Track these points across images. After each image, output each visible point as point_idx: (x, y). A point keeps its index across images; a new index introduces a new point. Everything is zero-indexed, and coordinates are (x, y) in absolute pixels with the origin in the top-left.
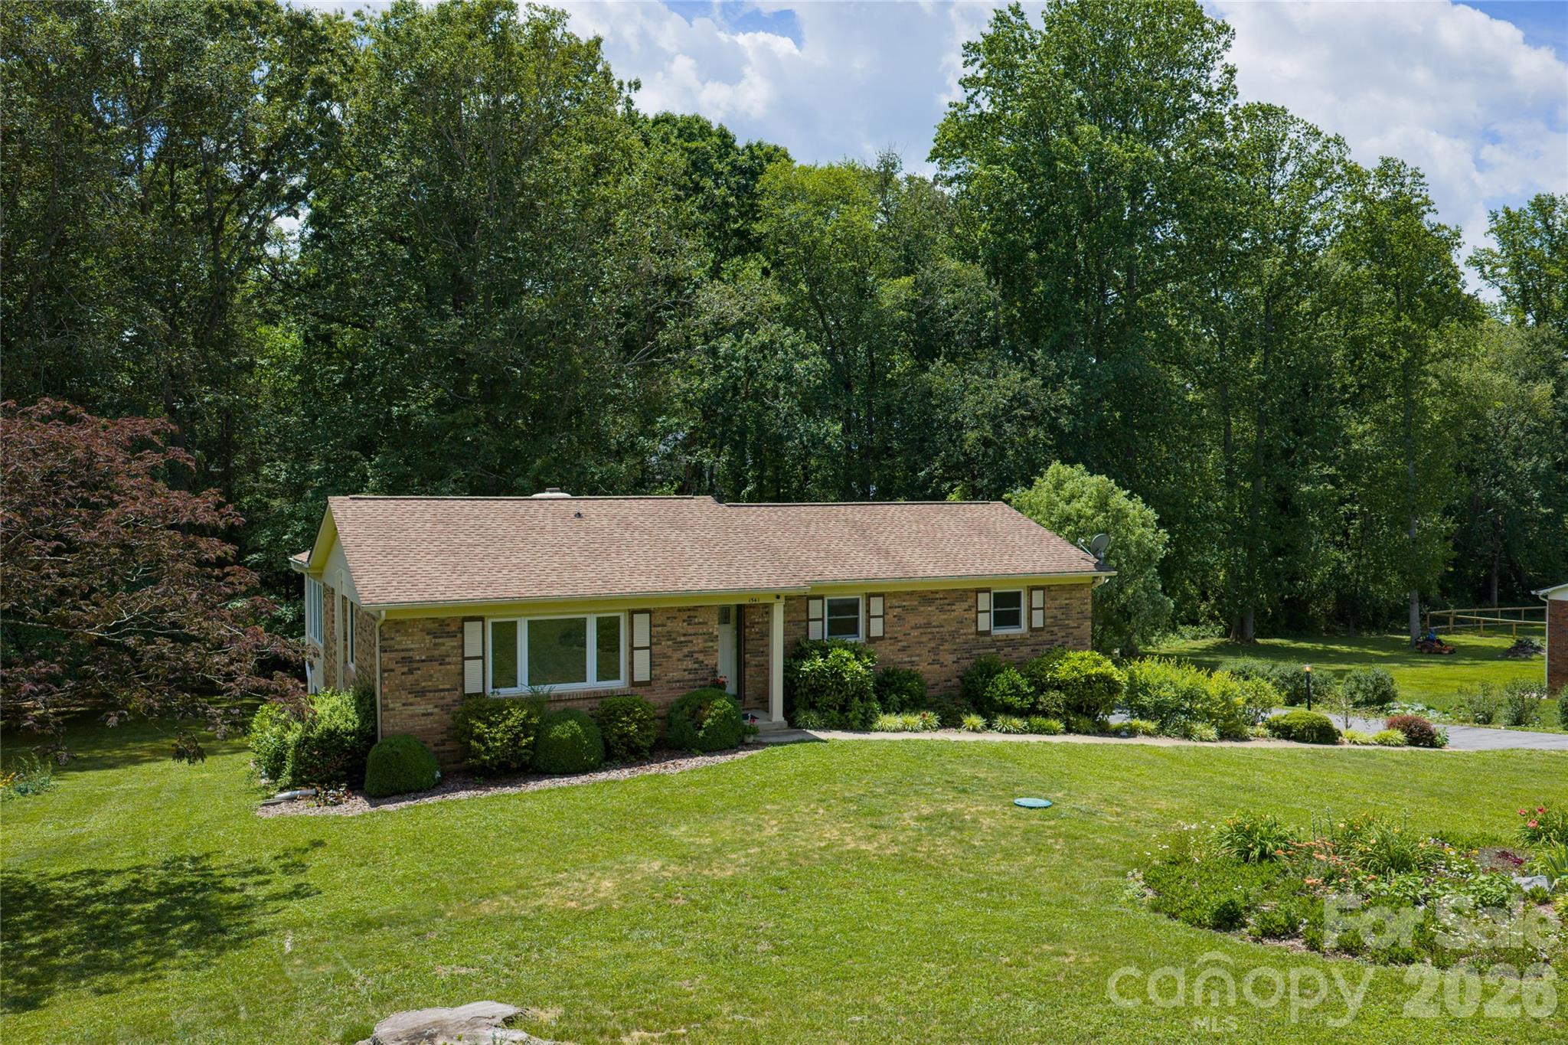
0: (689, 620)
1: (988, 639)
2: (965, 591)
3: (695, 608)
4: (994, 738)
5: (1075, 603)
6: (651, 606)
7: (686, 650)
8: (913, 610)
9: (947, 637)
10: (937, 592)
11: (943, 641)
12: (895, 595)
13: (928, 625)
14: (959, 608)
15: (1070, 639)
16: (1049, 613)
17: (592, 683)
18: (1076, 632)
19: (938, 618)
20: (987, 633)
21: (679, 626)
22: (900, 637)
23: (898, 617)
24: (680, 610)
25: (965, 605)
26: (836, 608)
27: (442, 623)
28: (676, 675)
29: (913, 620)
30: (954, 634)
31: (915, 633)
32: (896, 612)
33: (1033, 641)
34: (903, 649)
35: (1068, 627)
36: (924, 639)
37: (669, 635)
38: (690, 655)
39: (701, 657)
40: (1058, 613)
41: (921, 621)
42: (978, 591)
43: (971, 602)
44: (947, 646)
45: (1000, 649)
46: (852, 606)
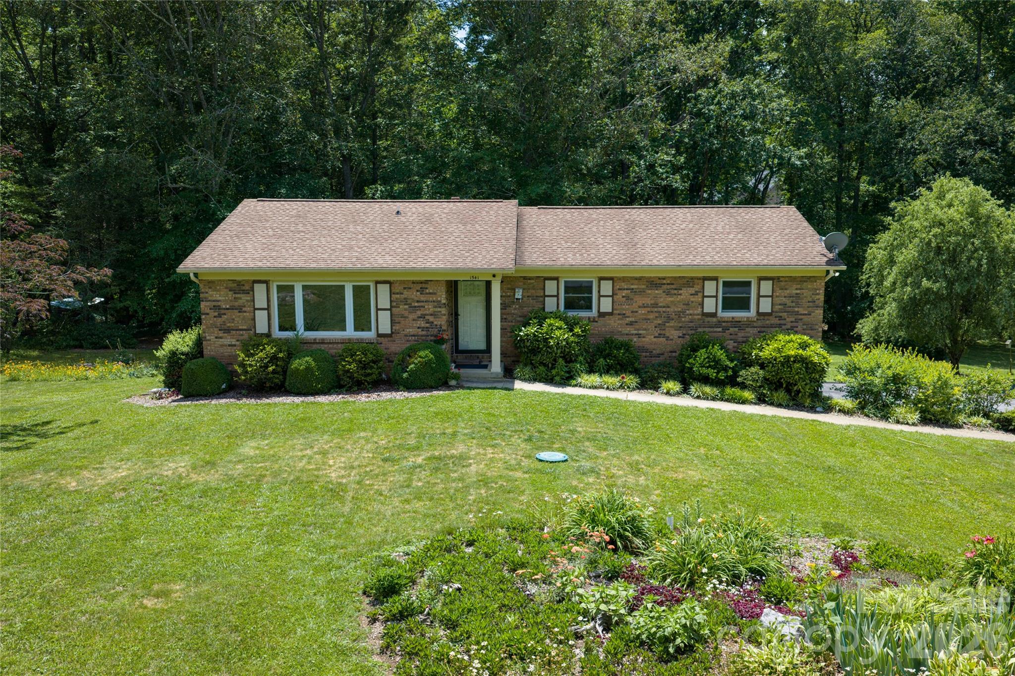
0: (422, 291)
1: (714, 320)
2: (692, 278)
3: (426, 282)
4: (684, 401)
5: (806, 293)
6: (391, 279)
7: (419, 313)
8: (642, 292)
9: (673, 316)
10: (664, 279)
11: (669, 319)
12: (624, 279)
13: (655, 305)
14: (686, 293)
15: (800, 324)
16: (777, 300)
17: (350, 332)
18: (805, 318)
19: (664, 300)
20: (714, 315)
21: (414, 295)
22: (628, 313)
23: (627, 298)
24: (413, 282)
25: (692, 291)
26: (570, 288)
27: (239, 283)
28: (411, 331)
29: (639, 300)
30: (679, 315)
31: (643, 311)
32: (624, 293)
33: (759, 323)
34: (631, 324)
35: (797, 313)
36: (651, 316)
37: (405, 301)
38: (423, 317)
39: (431, 319)
40: (788, 302)
41: (648, 301)
42: (705, 279)
43: (697, 288)
44: (672, 324)
45: (725, 329)
46: (586, 288)
